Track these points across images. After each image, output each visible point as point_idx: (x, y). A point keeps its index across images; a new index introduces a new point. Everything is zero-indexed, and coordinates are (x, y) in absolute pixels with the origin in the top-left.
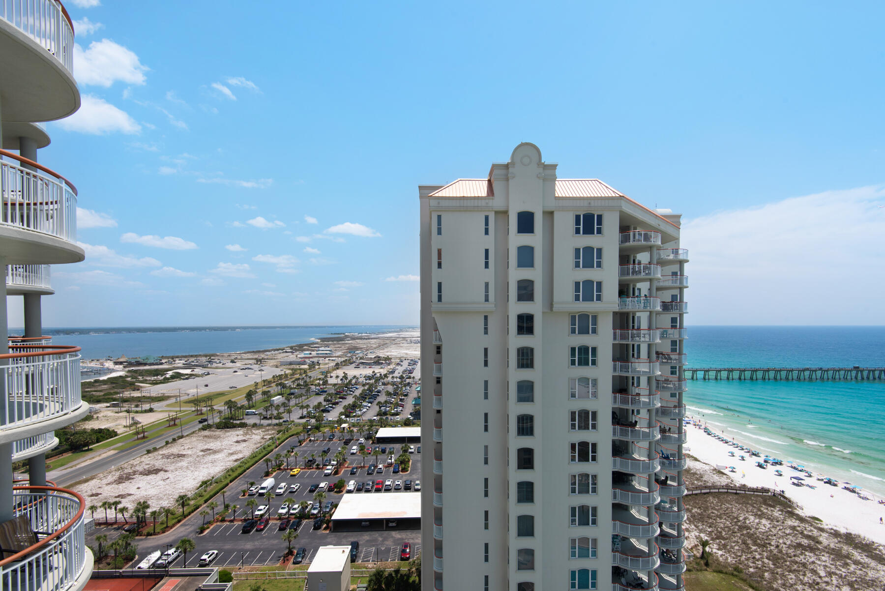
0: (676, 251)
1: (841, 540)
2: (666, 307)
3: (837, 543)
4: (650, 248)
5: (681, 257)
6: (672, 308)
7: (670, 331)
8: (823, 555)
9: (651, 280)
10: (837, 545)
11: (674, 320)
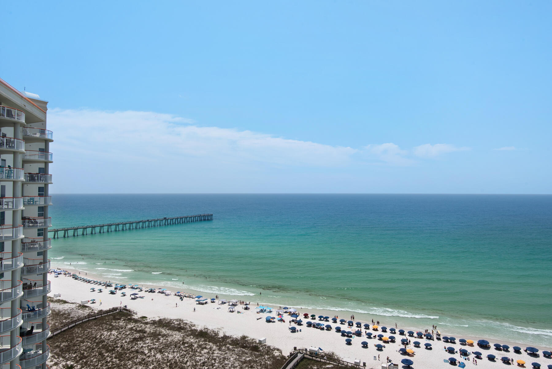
0: (43, 131)
1: (157, 325)
2: (32, 178)
3: (154, 328)
4: (14, 124)
5: (48, 137)
6: (38, 180)
7: (37, 199)
8: (147, 340)
9: (15, 153)
10: (154, 330)
11: (40, 189)
